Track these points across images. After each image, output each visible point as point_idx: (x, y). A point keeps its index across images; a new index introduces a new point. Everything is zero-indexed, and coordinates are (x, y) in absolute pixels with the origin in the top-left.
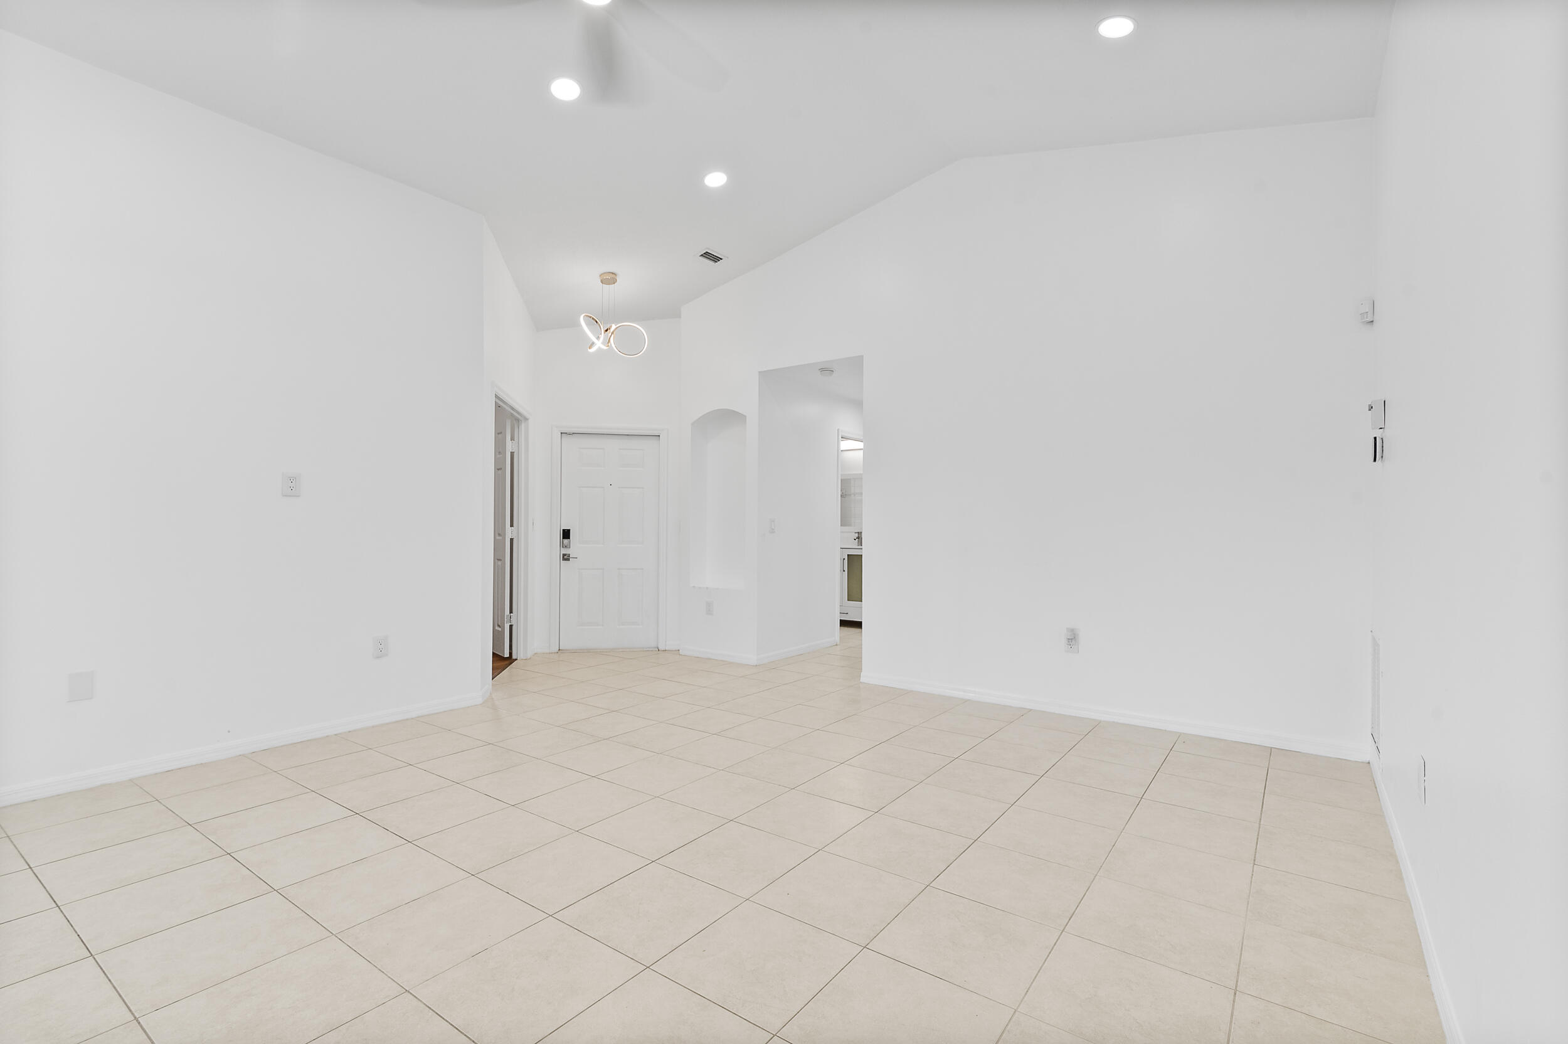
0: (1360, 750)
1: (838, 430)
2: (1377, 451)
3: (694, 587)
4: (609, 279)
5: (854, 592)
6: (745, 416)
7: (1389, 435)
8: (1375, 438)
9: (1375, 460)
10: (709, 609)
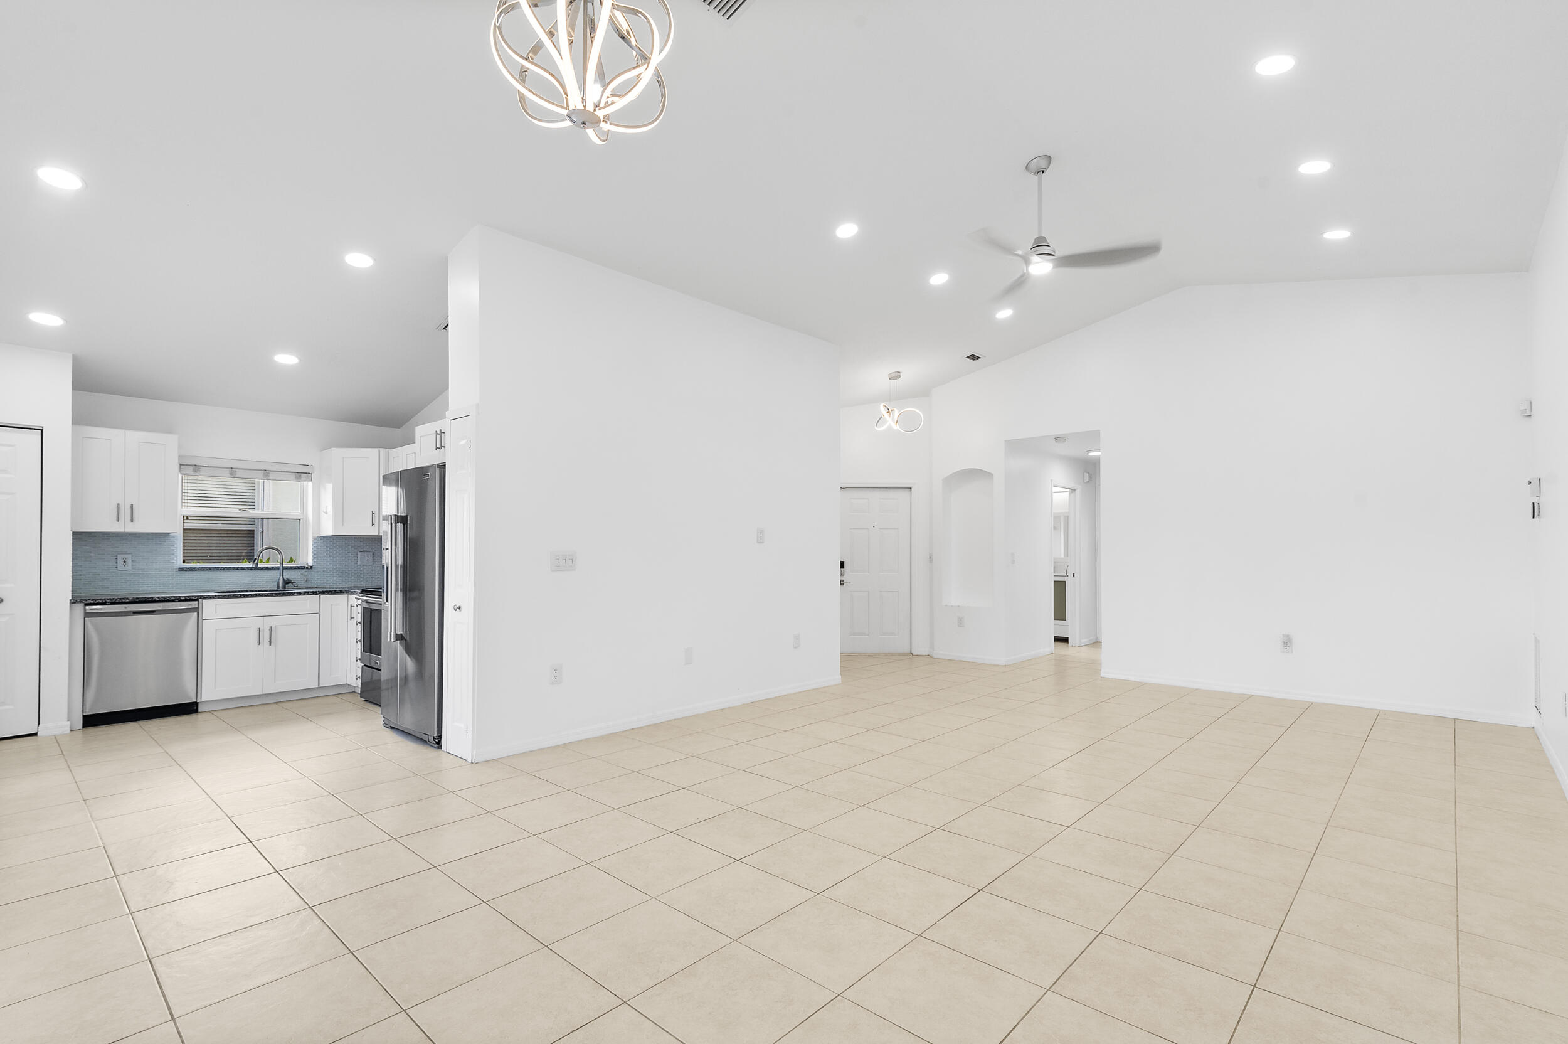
0: (1526, 718)
1: (1051, 480)
2: (1535, 511)
3: (946, 605)
4: (896, 376)
5: (1060, 612)
6: (993, 475)
7: (1545, 501)
8: (1533, 503)
9: (1533, 517)
10: (960, 622)
